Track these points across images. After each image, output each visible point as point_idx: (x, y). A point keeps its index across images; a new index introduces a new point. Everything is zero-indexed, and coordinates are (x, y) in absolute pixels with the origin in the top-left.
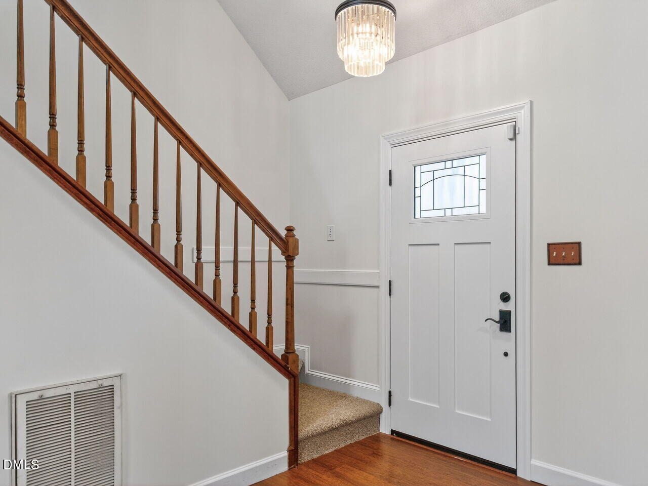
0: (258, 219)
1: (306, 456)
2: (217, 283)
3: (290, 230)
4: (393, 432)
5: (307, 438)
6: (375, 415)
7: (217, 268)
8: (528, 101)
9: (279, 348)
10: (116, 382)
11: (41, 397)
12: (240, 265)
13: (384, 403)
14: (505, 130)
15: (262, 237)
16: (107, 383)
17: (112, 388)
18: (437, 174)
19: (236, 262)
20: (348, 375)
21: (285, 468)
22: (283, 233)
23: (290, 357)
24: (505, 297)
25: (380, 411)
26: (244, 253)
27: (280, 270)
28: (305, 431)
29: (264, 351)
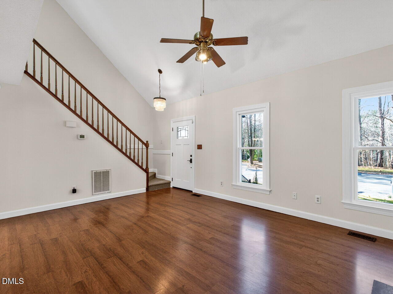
0: (139, 139)
1: (150, 190)
2: (130, 153)
3: (147, 142)
4: (173, 187)
5: (151, 186)
6: (169, 183)
7: (130, 150)
8: (194, 116)
9: (144, 167)
10: (110, 170)
11: (96, 172)
12: (135, 149)
13: (171, 181)
14: (191, 121)
15: (140, 143)
16: (108, 170)
17: (109, 171)
18: (181, 129)
19: (134, 149)
20: (165, 175)
21: (145, 191)
22: (146, 142)
23: (147, 169)
24: (191, 156)
25: (170, 183)
26: (136, 147)
27: (145, 151)
28: (150, 184)
29: (141, 167)
